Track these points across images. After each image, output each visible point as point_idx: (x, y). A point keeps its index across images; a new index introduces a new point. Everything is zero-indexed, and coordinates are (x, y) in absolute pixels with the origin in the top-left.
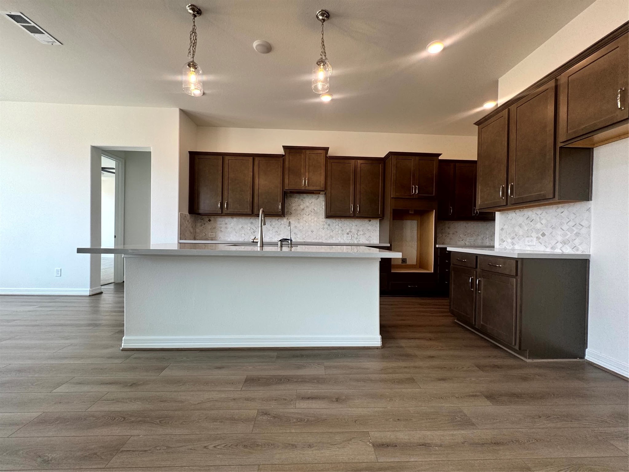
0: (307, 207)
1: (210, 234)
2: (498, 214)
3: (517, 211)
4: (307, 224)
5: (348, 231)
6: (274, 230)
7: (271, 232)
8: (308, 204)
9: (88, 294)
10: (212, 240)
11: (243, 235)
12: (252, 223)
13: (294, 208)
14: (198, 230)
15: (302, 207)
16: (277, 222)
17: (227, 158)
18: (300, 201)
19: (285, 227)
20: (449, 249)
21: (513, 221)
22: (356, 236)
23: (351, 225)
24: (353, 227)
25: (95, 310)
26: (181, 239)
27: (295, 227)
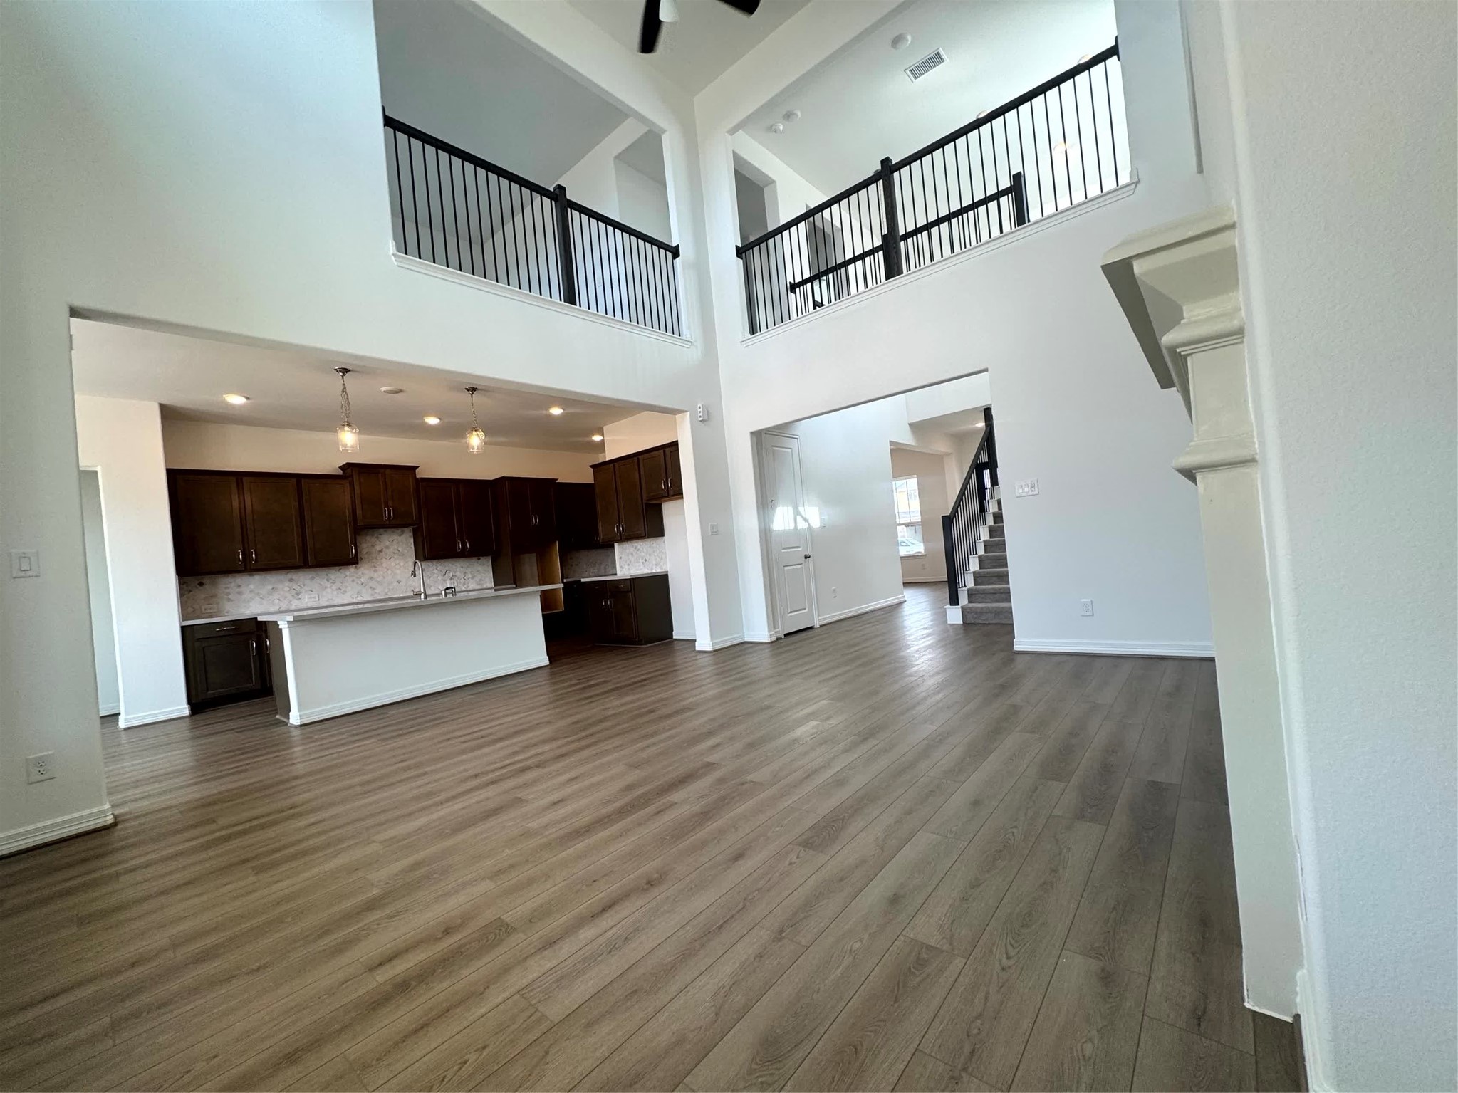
0: (387, 547)
1: (204, 607)
2: (616, 545)
3: (629, 542)
4: (389, 572)
6: (334, 587)
7: (329, 590)
8: (388, 543)
11: (277, 601)
12: (291, 580)
13: (365, 551)
15: (378, 548)
16: (338, 574)
18: (373, 540)
19: (353, 581)
20: (583, 580)
21: (628, 551)
22: (463, 581)
23: (454, 567)
24: (458, 570)
26: (183, 620)
27: (371, 578)
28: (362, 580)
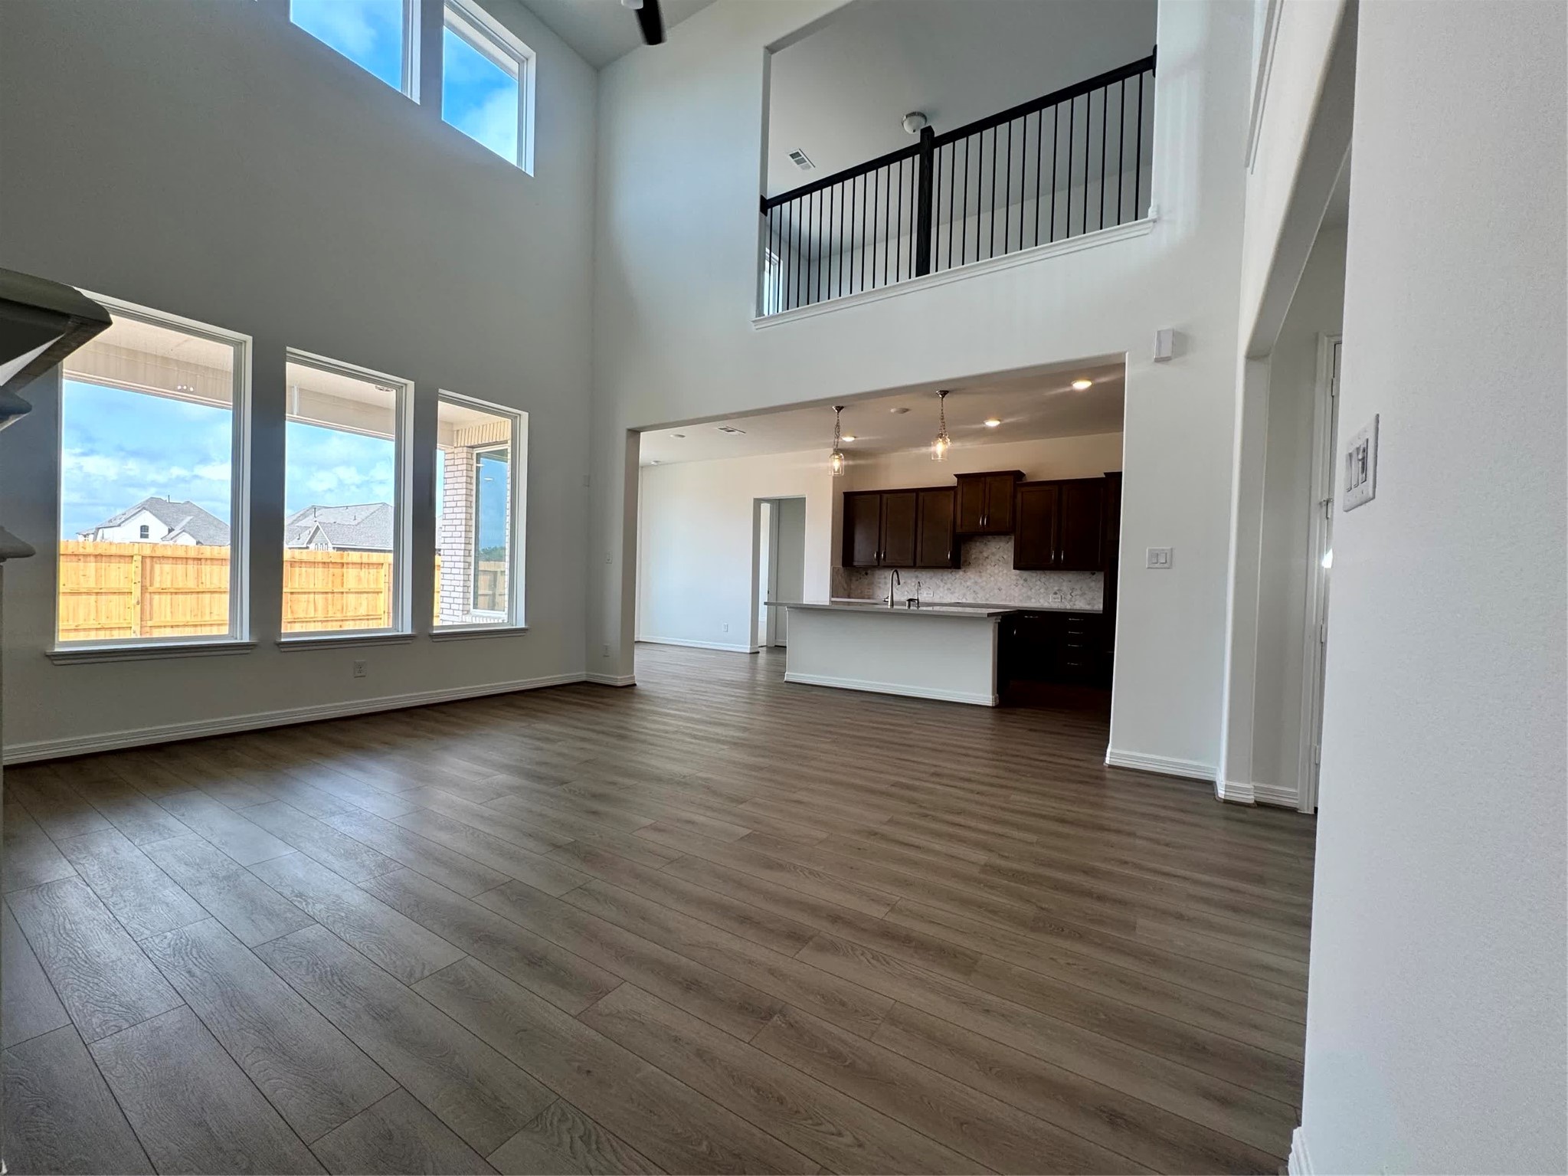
0: (993, 554)
1: (866, 590)
4: (992, 579)
5: (1056, 588)
6: (946, 587)
7: (941, 589)
9: (748, 651)
10: (869, 598)
13: (973, 556)
14: (852, 587)
15: (985, 554)
16: (950, 576)
17: (885, 496)
18: (982, 546)
19: (961, 583)
22: (1069, 597)
23: (1061, 580)
24: (1065, 584)
25: (754, 662)
26: (833, 597)
27: (976, 583)
28: (968, 584)
